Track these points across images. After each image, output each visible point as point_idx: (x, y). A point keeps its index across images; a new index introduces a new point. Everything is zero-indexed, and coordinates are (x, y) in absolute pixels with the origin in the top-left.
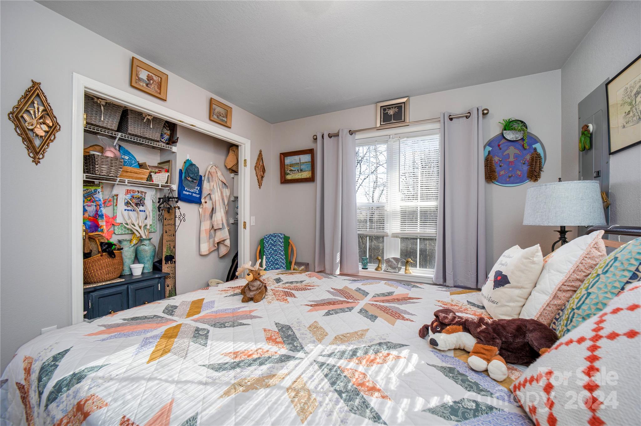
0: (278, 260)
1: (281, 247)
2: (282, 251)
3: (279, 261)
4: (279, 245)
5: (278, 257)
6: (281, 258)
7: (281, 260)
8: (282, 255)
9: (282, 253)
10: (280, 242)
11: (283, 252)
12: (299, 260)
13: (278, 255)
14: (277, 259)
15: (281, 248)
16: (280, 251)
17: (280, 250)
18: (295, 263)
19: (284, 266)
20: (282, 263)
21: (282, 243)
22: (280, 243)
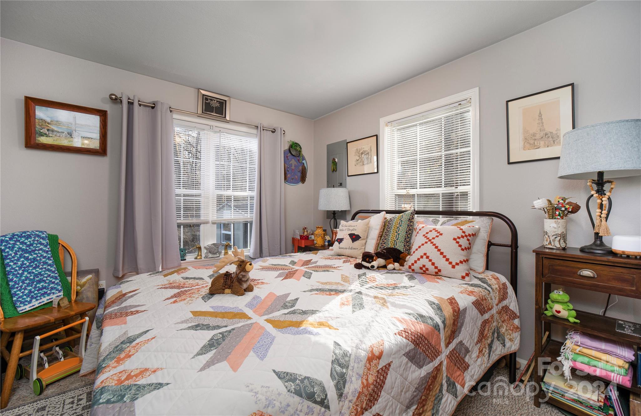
0: (41, 275)
1: (47, 252)
2: (49, 258)
3: (46, 275)
4: (41, 249)
5: (41, 269)
6: (48, 270)
7: (49, 273)
8: (49, 265)
9: (50, 262)
10: (41, 244)
11: (51, 260)
12: (84, 268)
13: (41, 267)
14: (41, 272)
15: (45, 255)
16: (44, 260)
17: (45, 257)
18: (77, 272)
19: (58, 281)
20: (52, 277)
21: (46, 246)
22: (42, 247)
